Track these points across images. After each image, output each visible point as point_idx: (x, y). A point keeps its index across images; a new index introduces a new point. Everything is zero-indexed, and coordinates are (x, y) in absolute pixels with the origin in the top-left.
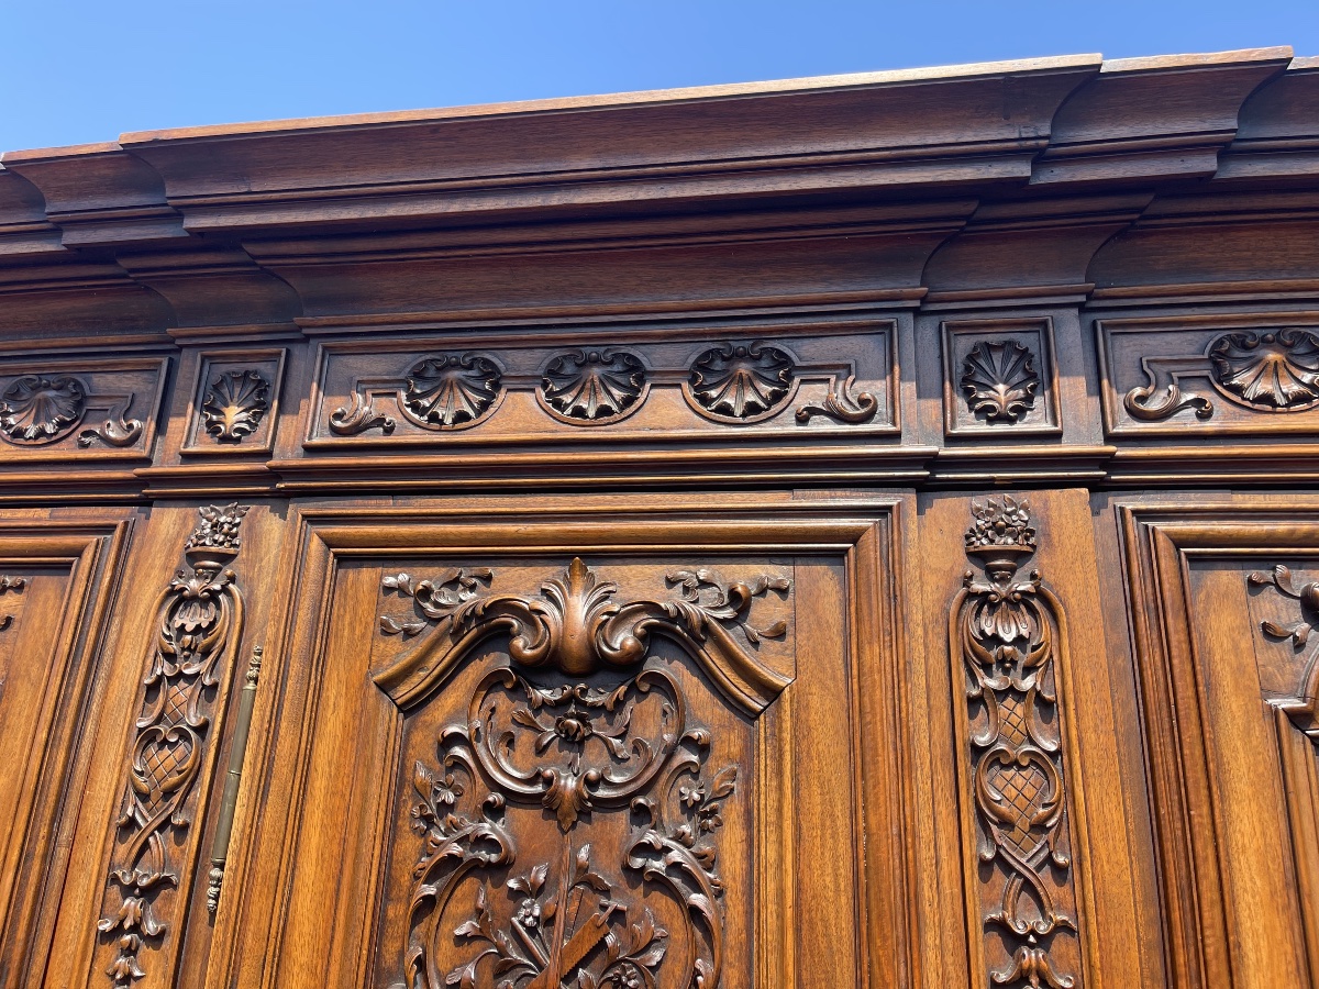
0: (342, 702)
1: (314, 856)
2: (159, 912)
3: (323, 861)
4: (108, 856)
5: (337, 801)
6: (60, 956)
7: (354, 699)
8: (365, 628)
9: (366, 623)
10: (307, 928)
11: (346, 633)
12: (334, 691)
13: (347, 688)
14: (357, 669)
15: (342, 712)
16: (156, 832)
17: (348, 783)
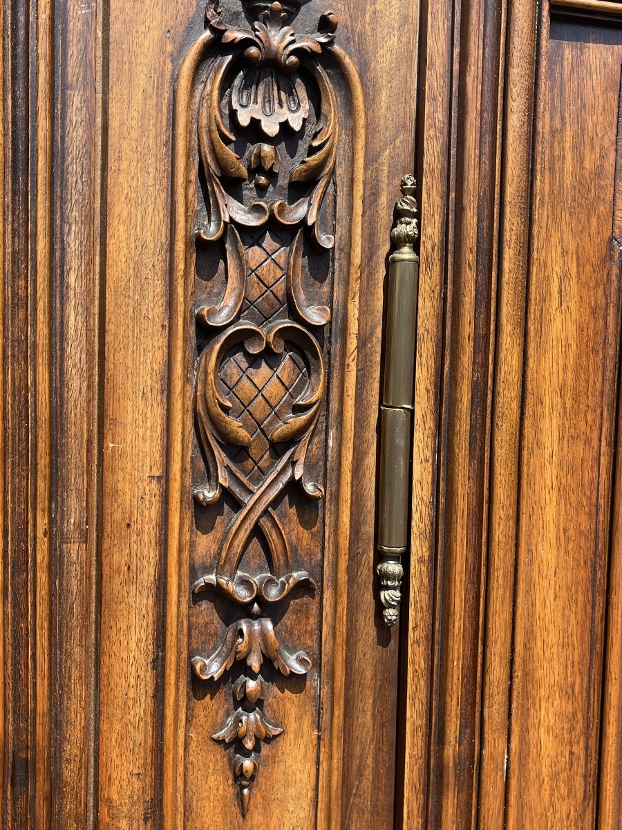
0: (572, 288)
1: (552, 535)
2: (291, 633)
3: (568, 540)
4: (186, 554)
5: (579, 449)
6: (117, 727)
7: (592, 284)
8: (602, 157)
9: (602, 148)
10: (553, 637)
11: (568, 166)
12: (557, 268)
13: (578, 265)
14: (593, 231)
15: (573, 305)
16: (270, 509)
17: (594, 421)
